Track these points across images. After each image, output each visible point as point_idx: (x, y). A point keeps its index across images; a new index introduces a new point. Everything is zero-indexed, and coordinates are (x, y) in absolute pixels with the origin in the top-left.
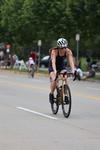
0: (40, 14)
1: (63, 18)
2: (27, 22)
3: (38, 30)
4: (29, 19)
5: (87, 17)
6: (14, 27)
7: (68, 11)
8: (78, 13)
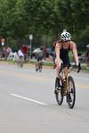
0: (31, 12)
1: (52, 15)
2: (20, 18)
3: (29, 26)
4: (21, 16)
5: (73, 14)
6: (8, 23)
7: (56, 9)
8: (65, 11)
